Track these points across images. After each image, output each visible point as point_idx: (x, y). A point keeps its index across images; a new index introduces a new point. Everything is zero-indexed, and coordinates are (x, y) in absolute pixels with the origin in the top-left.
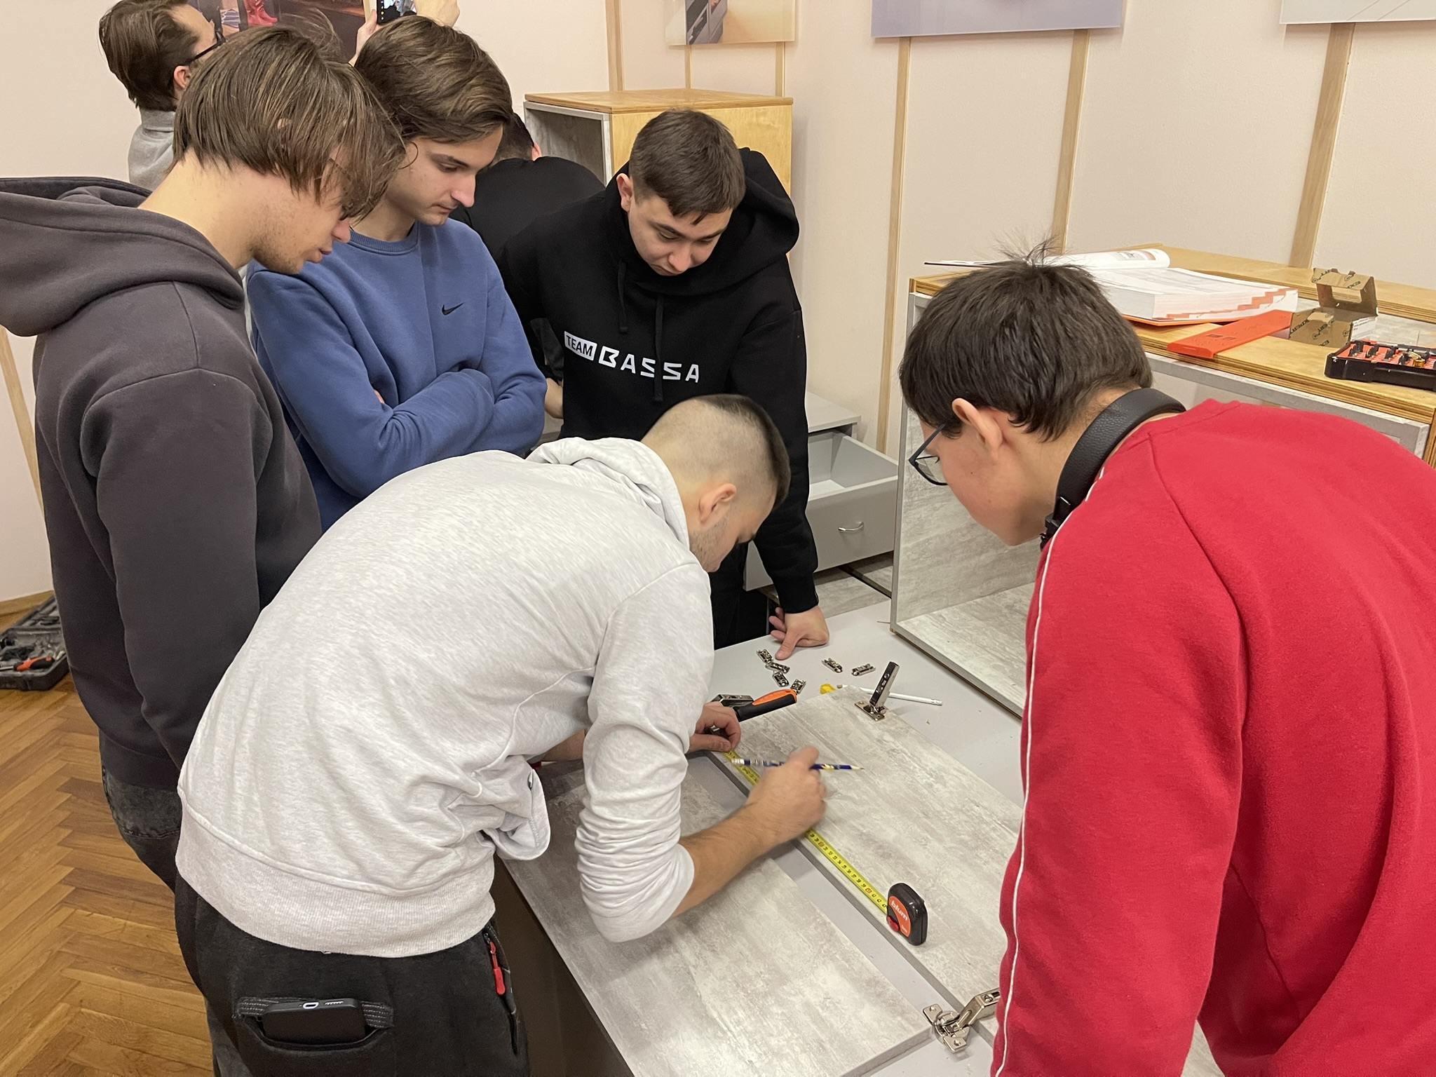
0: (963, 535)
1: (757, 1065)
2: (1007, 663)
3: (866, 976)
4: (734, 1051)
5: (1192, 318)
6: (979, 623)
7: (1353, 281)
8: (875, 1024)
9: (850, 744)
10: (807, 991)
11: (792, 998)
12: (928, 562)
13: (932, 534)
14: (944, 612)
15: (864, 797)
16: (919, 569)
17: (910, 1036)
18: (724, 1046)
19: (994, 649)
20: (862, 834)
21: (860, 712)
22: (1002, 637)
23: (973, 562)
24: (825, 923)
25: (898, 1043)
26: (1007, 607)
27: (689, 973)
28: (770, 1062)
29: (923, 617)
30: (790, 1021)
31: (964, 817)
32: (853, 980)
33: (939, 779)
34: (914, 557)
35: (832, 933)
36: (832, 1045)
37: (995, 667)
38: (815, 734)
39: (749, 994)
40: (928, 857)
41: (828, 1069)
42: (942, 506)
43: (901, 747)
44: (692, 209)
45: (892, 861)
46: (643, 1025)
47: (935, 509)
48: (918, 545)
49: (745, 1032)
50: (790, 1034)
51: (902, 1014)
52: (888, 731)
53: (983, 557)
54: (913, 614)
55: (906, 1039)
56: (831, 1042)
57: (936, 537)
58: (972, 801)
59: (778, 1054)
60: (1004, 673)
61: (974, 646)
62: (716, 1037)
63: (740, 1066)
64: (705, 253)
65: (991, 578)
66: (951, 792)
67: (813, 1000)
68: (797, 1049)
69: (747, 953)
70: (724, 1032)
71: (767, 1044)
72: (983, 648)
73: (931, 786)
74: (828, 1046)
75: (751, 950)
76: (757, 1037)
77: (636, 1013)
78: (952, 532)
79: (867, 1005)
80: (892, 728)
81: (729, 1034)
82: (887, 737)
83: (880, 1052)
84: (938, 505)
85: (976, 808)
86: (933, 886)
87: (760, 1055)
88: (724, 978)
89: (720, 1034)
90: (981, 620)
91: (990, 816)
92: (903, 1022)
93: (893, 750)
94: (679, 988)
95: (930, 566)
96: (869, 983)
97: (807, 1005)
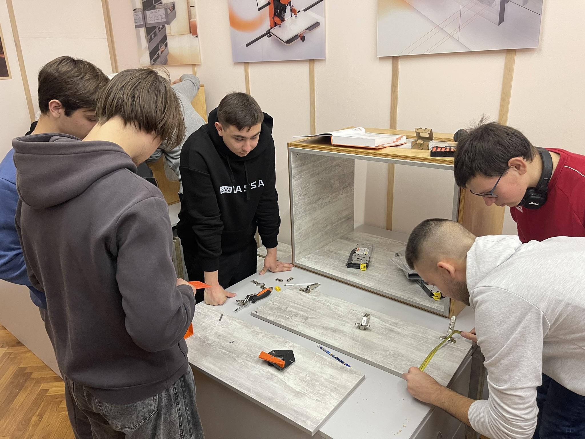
0: (311, 228)
1: (319, 400)
2: (336, 267)
3: (339, 367)
4: (310, 398)
5: (384, 146)
6: (322, 257)
7: (426, 131)
8: (349, 378)
9: (304, 302)
10: (323, 375)
11: (320, 379)
12: (303, 239)
13: (303, 229)
14: (309, 256)
15: (318, 316)
16: (300, 242)
17: (360, 379)
18: (306, 398)
19: (331, 264)
20: (324, 327)
21: (302, 292)
22: (331, 260)
23: (315, 237)
24: (319, 356)
25: (358, 381)
26: (328, 251)
27: (283, 381)
28: (323, 398)
29: (303, 259)
30: (323, 385)
31: (351, 315)
32: (336, 369)
33: (338, 306)
34: (299, 238)
35: (322, 358)
36: (339, 388)
37: (333, 269)
38: (291, 302)
39: (306, 382)
40: (347, 328)
41: (341, 394)
42: (305, 219)
43: (321, 299)
44: (246, 126)
45: (337, 332)
46: (277, 400)
47: (303, 220)
48: (299, 233)
49: (310, 392)
50: (325, 389)
51: (355, 373)
52: (314, 296)
53: (318, 235)
54: (300, 258)
55: (359, 380)
56: (338, 387)
57: (304, 230)
58: (351, 310)
59: (324, 395)
60: (337, 270)
61: (323, 264)
62: (302, 396)
63: (314, 402)
64: (255, 143)
65: (320, 242)
66: (343, 309)
67: (327, 377)
68: (329, 392)
69: (299, 371)
70: (304, 394)
71: (319, 393)
72: (327, 264)
73: (336, 308)
74: (338, 388)
75: (300, 369)
76: (315, 392)
77: (272, 397)
78: (308, 227)
79: (344, 374)
80: (315, 294)
81: (306, 394)
82: (315, 297)
83: (354, 385)
84: (304, 219)
85: (353, 311)
86: (354, 336)
87: (319, 397)
88: (296, 379)
89: (303, 395)
90: (322, 256)
91: (359, 312)
92: (356, 375)
93: (319, 301)
94: (283, 386)
95: (303, 240)
96: (341, 368)
97: (325, 379)
